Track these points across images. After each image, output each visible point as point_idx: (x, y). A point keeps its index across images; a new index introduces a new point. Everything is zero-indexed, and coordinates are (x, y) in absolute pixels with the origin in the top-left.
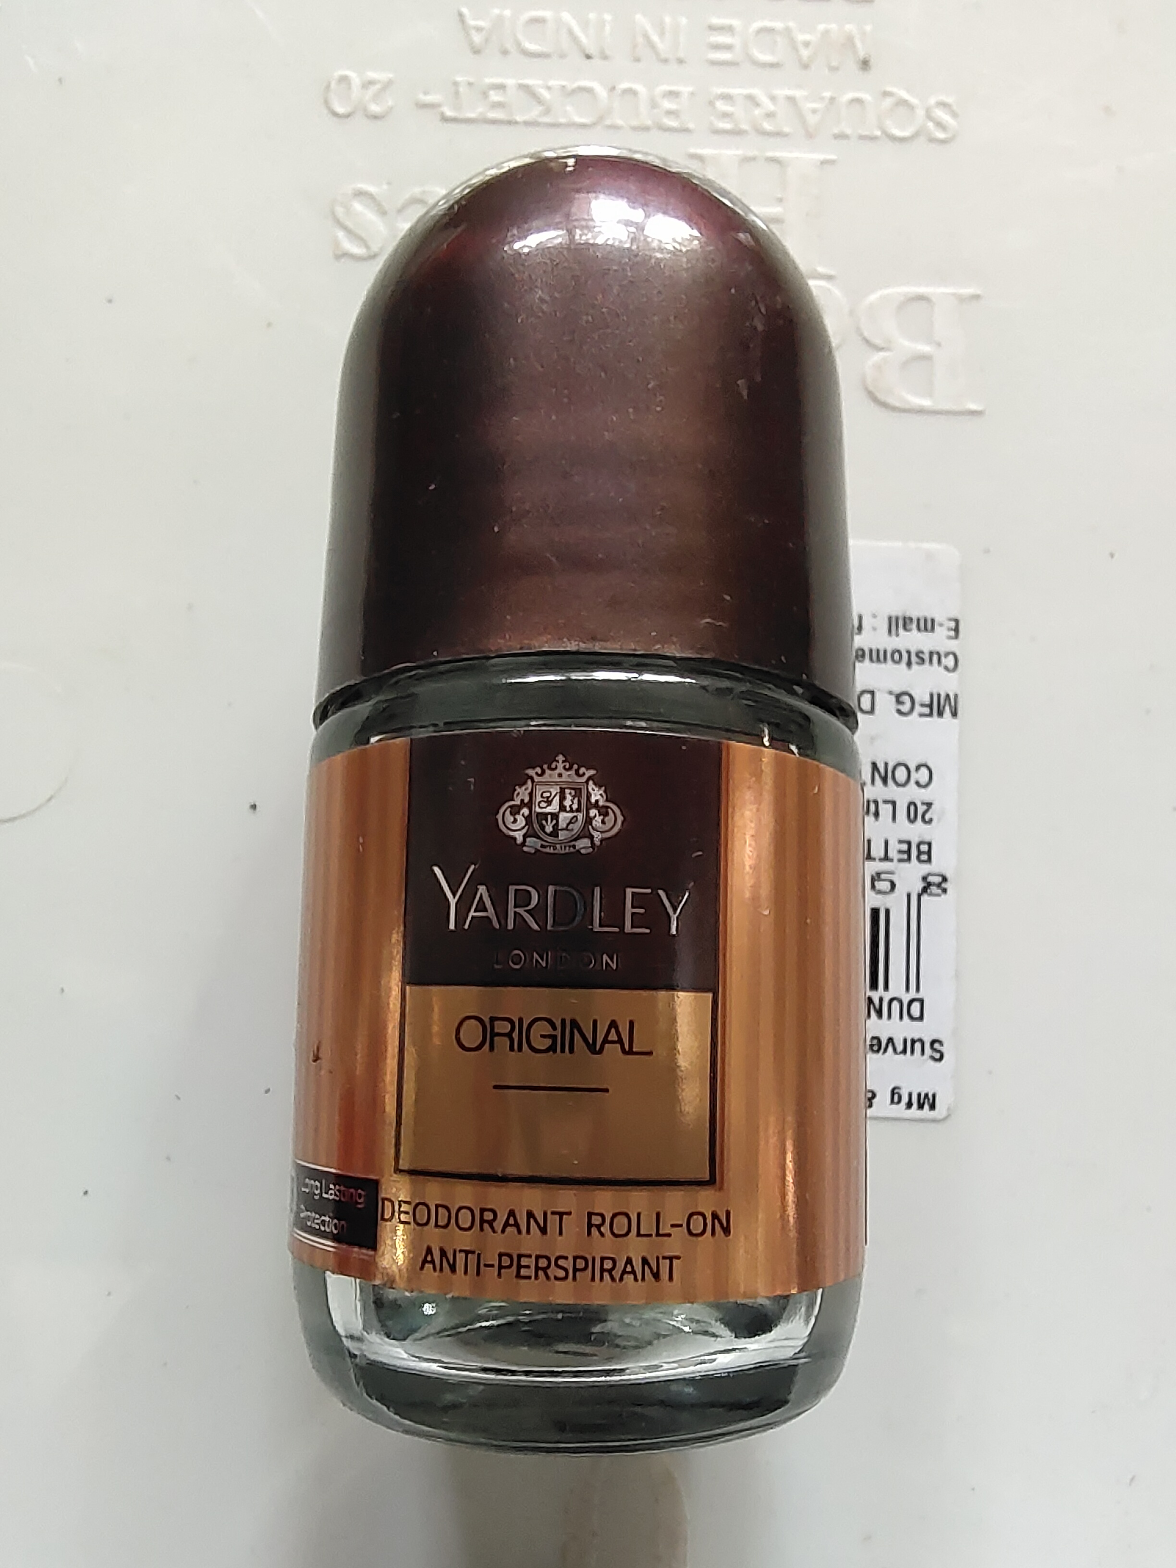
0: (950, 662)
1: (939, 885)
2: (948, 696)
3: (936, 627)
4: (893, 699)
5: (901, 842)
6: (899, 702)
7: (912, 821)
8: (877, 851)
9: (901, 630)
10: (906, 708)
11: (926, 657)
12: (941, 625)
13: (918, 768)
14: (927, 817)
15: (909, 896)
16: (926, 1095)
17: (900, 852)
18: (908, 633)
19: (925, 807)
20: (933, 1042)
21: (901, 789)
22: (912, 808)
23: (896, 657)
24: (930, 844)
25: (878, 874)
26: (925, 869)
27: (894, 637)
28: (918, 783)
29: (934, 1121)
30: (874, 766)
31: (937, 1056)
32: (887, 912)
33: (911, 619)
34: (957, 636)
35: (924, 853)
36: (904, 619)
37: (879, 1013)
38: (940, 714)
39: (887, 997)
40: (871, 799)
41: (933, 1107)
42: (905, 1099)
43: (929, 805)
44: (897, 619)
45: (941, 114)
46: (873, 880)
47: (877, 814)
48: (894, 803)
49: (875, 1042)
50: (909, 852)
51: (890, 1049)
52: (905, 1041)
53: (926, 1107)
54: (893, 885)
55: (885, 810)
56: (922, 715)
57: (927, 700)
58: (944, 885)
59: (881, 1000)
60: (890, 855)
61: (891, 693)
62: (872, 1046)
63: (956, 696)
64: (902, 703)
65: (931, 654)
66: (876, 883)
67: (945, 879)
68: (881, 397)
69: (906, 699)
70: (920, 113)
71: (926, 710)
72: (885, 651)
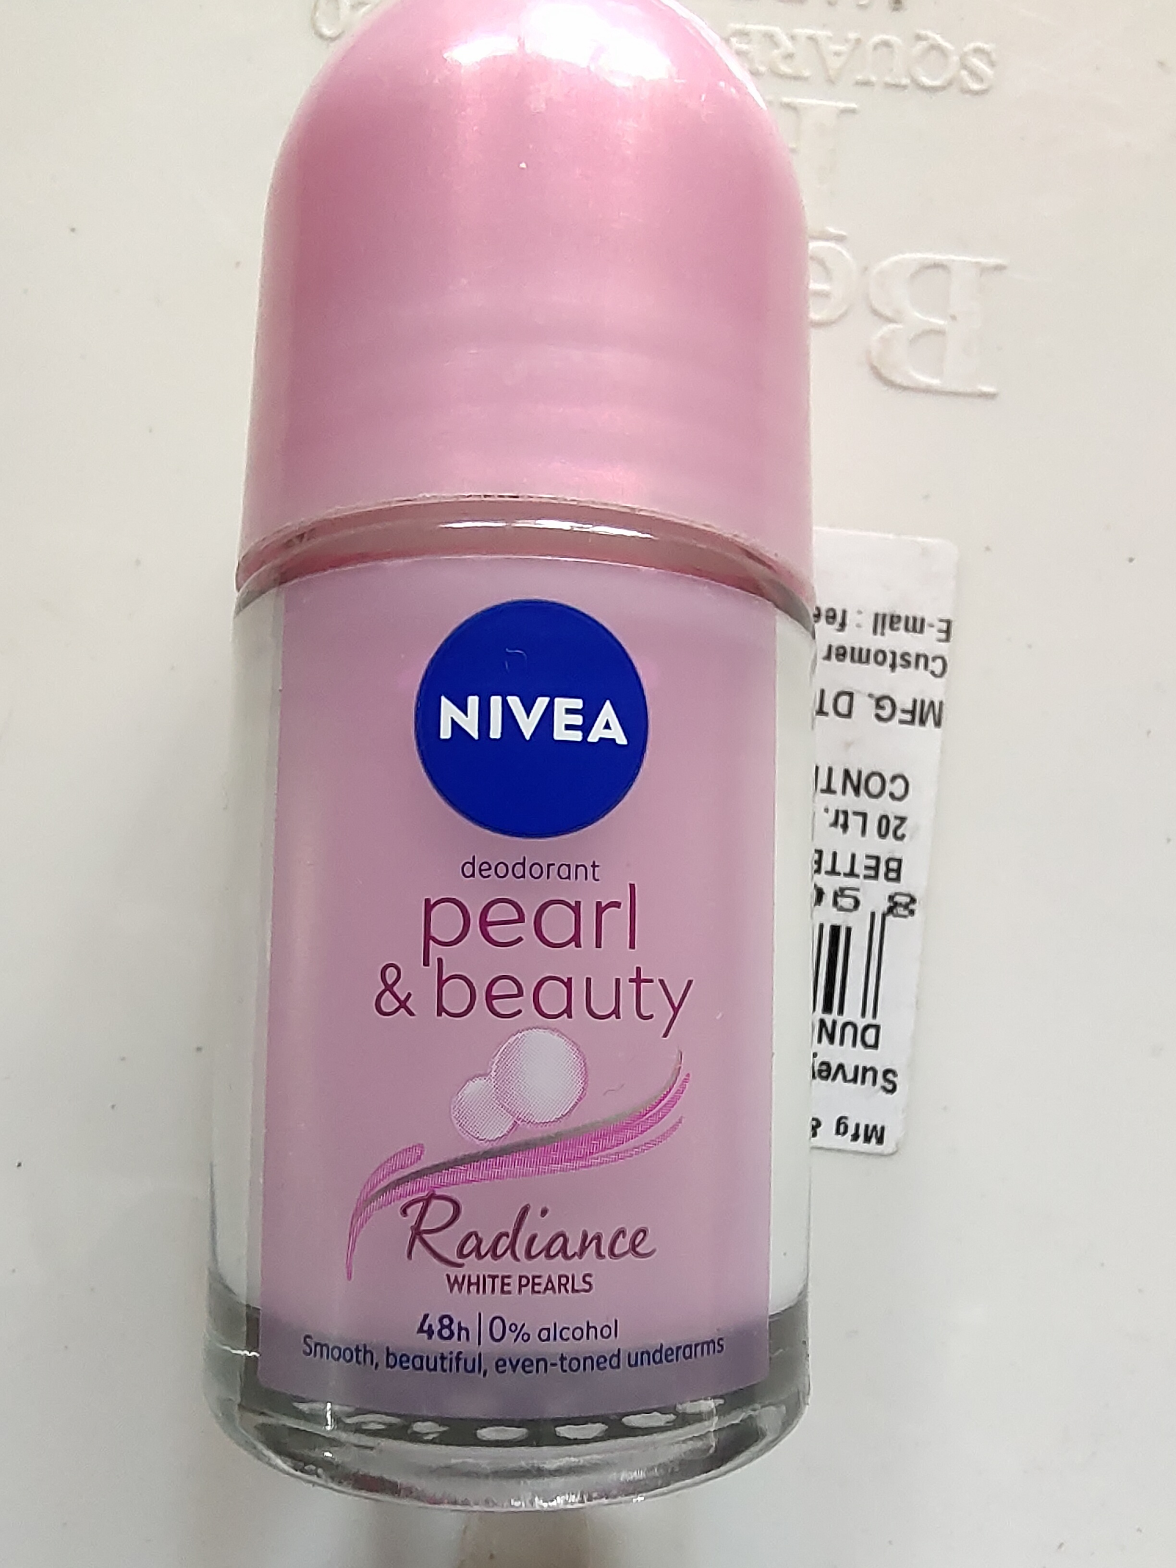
0: (937, 666)
1: (906, 906)
2: (932, 703)
3: (926, 628)
4: (873, 702)
5: (868, 857)
6: (878, 706)
7: (883, 836)
8: (843, 866)
9: (887, 630)
10: (885, 714)
11: (913, 660)
12: (932, 626)
13: (894, 779)
14: (899, 833)
15: (873, 915)
16: (875, 1127)
17: (867, 868)
18: (894, 632)
19: (898, 822)
20: (886, 1072)
21: (873, 800)
22: (884, 822)
23: (880, 657)
24: (900, 861)
25: (842, 890)
26: (893, 887)
27: (879, 636)
28: (892, 795)
29: (881, 1155)
30: (847, 773)
31: (890, 1087)
32: (849, 930)
33: (899, 617)
34: (947, 640)
35: (893, 870)
36: (892, 617)
37: (831, 1039)
38: (923, 722)
39: (841, 1021)
40: (841, 809)
41: (880, 1141)
42: (851, 1130)
43: (903, 820)
44: (884, 616)
45: (977, 62)
46: (836, 895)
47: (845, 827)
48: (864, 816)
49: (824, 1067)
50: (876, 868)
51: (840, 1076)
52: (857, 1068)
53: (874, 1140)
54: (857, 903)
55: (855, 822)
56: (902, 722)
57: (909, 707)
58: (911, 907)
59: (834, 1023)
60: (857, 870)
61: (870, 696)
62: (820, 1071)
63: (941, 703)
64: (883, 708)
65: (918, 656)
66: (839, 899)
67: (913, 900)
68: (884, 372)
69: (887, 703)
70: (955, 59)
71: (908, 717)
72: (868, 651)
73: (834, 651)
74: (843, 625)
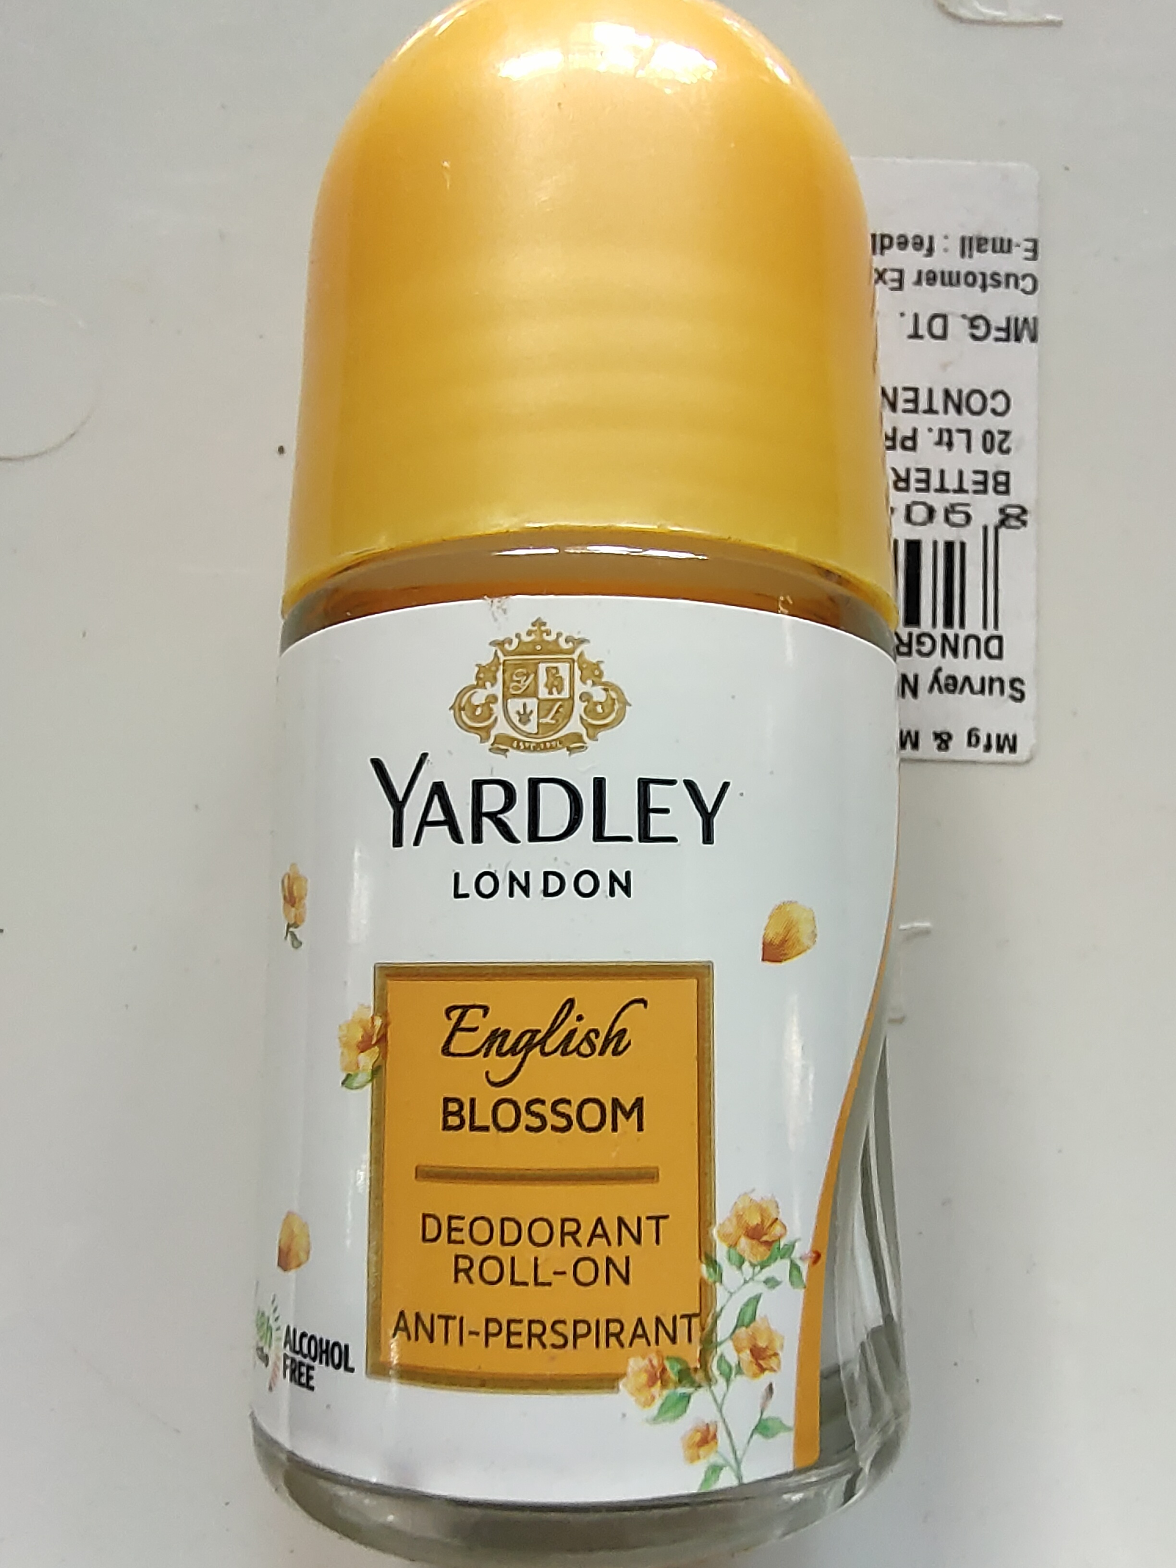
0: (1028, 284)
1: (1018, 518)
2: (1026, 320)
3: (1013, 248)
4: (966, 323)
5: (976, 472)
6: (973, 326)
7: (988, 451)
8: (951, 482)
9: (976, 254)
10: (980, 333)
11: (1003, 279)
12: (1018, 246)
13: (994, 395)
14: (1005, 446)
15: (985, 529)
16: (1007, 737)
17: (976, 483)
18: (982, 255)
19: (1002, 436)
20: (1013, 681)
21: (975, 418)
22: (988, 437)
23: (971, 279)
24: (1007, 474)
25: (953, 506)
26: (1003, 500)
27: (967, 259)
28: (994, 411)
29: (1016, 764)
30: (947, 394)
31: (1018, 695)
32: (963, 545)
33: (986, 240)
34: (1035, 258)
35: (1001, 484)
36: (979, 239)
37: (955, 652)
38: (1018, 339)
39: (962, 634)
40: (944, 427)
41: (1013, 749)
42: (983, 741)
43: (1007, 433)
44: (971, 239)
46: (947, 512)
47: (950, 445)
48: (968, 432)
49: (951, 681)
50: (985, 483)
51: (967, 689)
52: (983, 679)
53: (1007, 749)
54: (968, 517)
55: (959, 440)
56: (997, 339)
57: (1004, 325)
58: (1024, 518)
59: (956, 637)
60: (966, 486)
61: (964, 316)
62: (947, 685)
63: (1035, 319)
64: (977, 327)
65: (1008, 276)
66: (951, 516)
67: (1024, 511)
68: (951, 8)
69: (980, 322)
71: (1002, 335)
72: (958, 274)
73: (924, 277)
74: (930, 251)
